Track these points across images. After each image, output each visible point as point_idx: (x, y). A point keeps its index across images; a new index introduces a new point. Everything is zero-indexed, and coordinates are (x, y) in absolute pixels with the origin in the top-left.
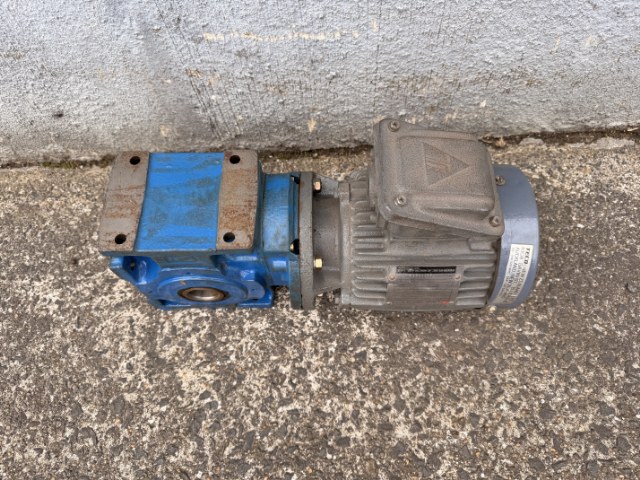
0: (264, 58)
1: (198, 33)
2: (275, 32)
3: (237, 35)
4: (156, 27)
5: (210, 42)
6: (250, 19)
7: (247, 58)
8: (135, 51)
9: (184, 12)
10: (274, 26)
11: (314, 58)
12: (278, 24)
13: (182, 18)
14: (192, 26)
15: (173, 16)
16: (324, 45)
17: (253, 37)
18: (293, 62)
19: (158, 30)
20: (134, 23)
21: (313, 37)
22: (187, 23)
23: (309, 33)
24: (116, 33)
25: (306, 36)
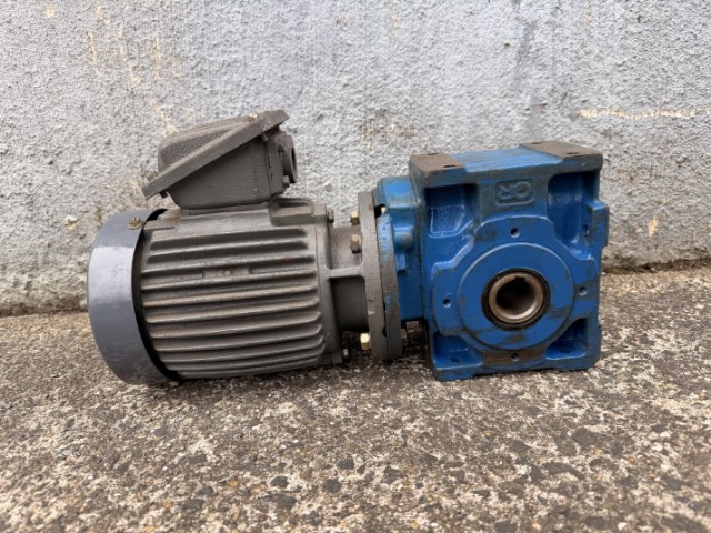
0: (626, 138)
1: (577, 109)
2: (641, 109)
3: (608, 112)
4: (545, 102)
5: (585, 119)
6: (623, 96)
7: (610, 138)
8: (517, 128)
9: (573, 88)
10: (642, 103)
11: (669, 138)
12: (645, 100)
13: (569, 93)
14: (574, 101)
15: (562, 90)
16: (681, 124)
17: (621, 115)
18: (649, 144)
19: (545, 105)
20: (529, 98)
21: (672, 115)
22: (571, 98)
23: (669, 110)
24: (508, 108)
25: (666, 114)
